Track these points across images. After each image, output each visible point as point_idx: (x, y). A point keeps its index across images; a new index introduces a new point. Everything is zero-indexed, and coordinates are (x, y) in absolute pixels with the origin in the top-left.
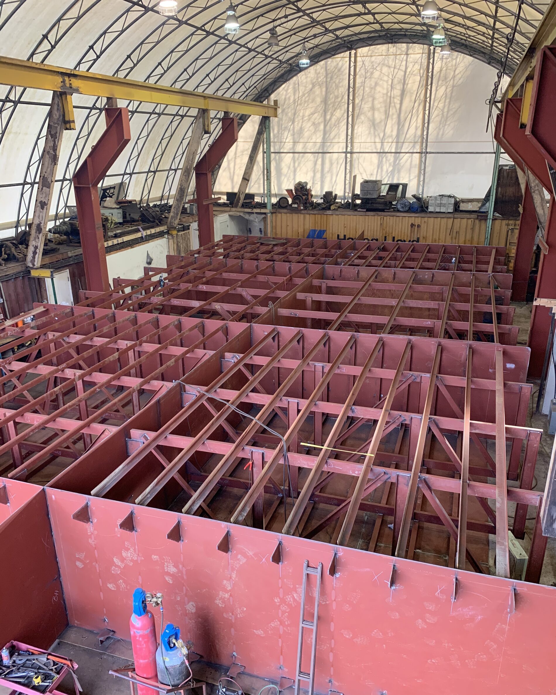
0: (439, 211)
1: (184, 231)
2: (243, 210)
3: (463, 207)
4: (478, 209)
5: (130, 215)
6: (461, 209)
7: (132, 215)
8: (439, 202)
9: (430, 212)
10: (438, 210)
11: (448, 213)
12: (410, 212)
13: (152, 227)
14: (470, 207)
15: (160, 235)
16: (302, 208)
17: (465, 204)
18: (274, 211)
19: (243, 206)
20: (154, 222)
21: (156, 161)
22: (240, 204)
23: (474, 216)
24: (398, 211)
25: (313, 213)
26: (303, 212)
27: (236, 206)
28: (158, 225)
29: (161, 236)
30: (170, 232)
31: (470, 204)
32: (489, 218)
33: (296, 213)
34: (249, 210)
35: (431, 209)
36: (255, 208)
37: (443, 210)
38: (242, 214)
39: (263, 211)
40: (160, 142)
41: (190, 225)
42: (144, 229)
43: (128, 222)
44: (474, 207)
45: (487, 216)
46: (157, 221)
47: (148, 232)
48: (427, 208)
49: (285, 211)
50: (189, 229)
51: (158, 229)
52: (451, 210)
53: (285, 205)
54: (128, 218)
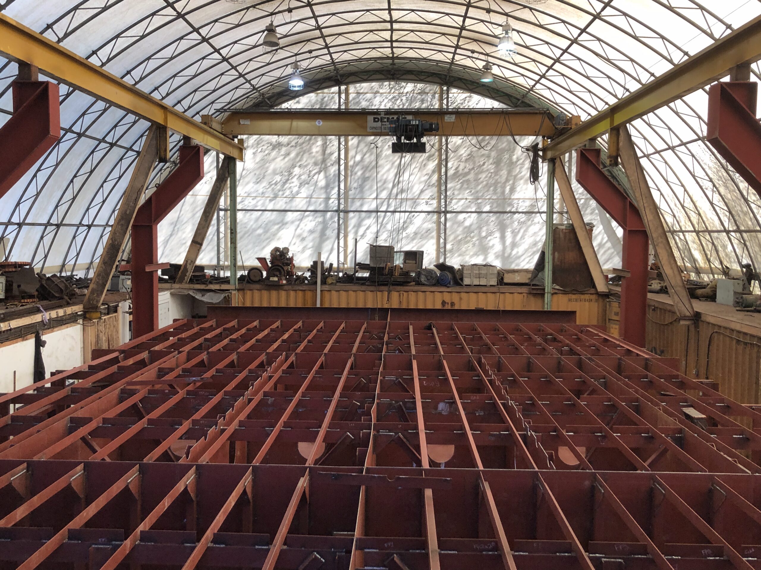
0: (478, 284)
1: (108, 314)
2: (192, 286)
3: (508, 279)
4: (527, 281)
5: (19, 286)
6: (506, 280)
7: (23, 287)
8: (477, 272)
9: (466, 285)
10: (476, 282)
11: (491, 286)
12: (438, 286)
13: (60, 307)
14: (517, 279)
15: (71, 319)
16: (284, 282)
17: (510, 274)
18: (241, 287)
19: (191, 281)
20: (62, 298)
21: (62, 209)
22: (187, 279)
23: (525, 290)
24: (424, 285)
25: (301, 288)
26: (286, 287)
27: (181, 281)
28: (68, 304)
29: (73, 322)
30: (87, 316)
31: (517, 274)
32: (546, 291)
33: (275, 290)
34: (202, 287)
35: (467, 281)
36: (211, 283)
37: (483, 282)
38: (191, 293)
39: (224, 287)
40: (72, 181)
41: (117, 306)
42: (47, 309)
43: (14, 298)
44: (524, 279)
45: (544, 289)
46: (66, 298)
47: (53, 314)
48: (462, 279)
49: (258, 286)
50: (116, 311)
51: (69, 310)
52: (494, 282)
53: (257, 279)
54: (15, 291)
